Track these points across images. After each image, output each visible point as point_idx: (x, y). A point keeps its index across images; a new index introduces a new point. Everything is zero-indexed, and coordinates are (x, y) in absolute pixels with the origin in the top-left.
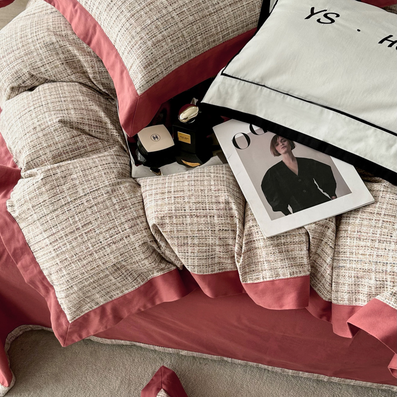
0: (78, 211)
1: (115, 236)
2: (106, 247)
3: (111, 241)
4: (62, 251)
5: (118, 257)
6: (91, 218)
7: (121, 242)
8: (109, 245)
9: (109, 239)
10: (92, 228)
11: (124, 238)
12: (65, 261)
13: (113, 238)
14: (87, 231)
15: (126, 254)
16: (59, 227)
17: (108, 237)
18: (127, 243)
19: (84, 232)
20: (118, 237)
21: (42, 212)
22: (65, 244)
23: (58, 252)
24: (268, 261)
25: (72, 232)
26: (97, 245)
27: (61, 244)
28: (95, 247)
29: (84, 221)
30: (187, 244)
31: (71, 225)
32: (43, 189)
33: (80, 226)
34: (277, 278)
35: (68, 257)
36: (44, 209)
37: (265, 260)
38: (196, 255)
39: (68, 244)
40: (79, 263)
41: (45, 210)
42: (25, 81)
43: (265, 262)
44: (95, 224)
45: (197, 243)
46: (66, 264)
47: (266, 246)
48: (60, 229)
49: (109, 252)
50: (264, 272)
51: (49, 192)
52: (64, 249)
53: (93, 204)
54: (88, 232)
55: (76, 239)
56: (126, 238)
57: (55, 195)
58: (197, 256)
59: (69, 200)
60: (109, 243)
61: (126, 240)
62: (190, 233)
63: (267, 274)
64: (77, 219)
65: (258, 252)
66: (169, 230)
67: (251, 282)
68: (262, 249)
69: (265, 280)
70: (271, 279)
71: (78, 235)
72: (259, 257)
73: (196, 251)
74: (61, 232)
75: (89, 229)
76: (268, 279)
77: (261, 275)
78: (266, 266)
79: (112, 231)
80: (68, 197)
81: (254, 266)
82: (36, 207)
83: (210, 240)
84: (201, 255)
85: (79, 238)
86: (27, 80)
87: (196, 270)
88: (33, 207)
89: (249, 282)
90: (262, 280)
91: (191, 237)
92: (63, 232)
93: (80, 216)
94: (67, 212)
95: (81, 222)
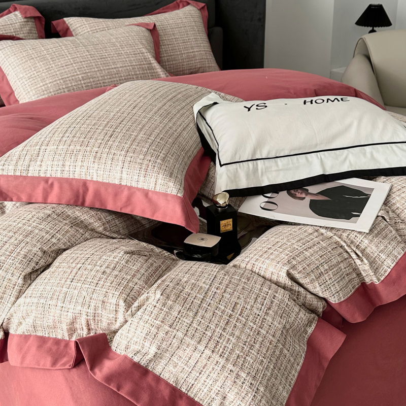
0: (217, 301)
1: (265, 303)
2: (266, 317)
3: (266, 309)
4: (229, 350)
5: (280, 321)
6: (234, 299)
7: (274, 305)
8: (267, 314)
9: (263, 308)
10: (241, 307)
11: (273, 300)
12: (238, 360)
13: (264, 304)
14: (239, 312)
15: (284, 315)
16: (212, 326)
17: (260, 306)
18: (278, 302)
19: (237, 315)
20: (267, 301)
21: (185, 324)
22: (229, 339)
23: (226, 356)
24: (381, 251)
25: (227, 323)
26: (258, 320)
27: (224, 343)
28: (256, 323)
29: (230, 305)
30: (322, 272)
31: (221, 316)
32: (170, 303)
33: (230, 312)
34: (398, 259)
35: (238, 352)
36: (184, 319)
37: (378, 252)
38: (333, 280)
39: (231, 338)
40: (253, 352)
41: (186, 320)
42: (38, 262)
43: (380, 254)
44: (241, 301)
45: (327, 268)
46: (241, 362)
47: (371, 241)
48: (214, 328)
49: (271, 320)
50: (385, 263)
51: (177, 301)
52: (230, 347)
53: (224, 288)
54: (241, 312)
55: (235, 327)
56: (274, 298)
57: (185, 300)
58: (335, 280)
59: (202, 297)
60: (265, 311)
61: (275, 301)
62: (316, 262)
63: (389, 262)
64: (223, 308)
65: (368, 252)
66: (302, 269)
67: (384, 277)
68: (370, 245)
69: (391, 267)
70: (395, 263)
71: (234, 321)
72: (372, 255)
73: (332, 276)
74: (218, 330)
75: (240, 309)
76: (393, 265)
77: (385, 267)
78: (383, 256)
79: (259, 300)
80: (198, 295)
81: (374, 265)
82: (175, 324)
83: (334, 259)
84: (336, 278)
85: (238, 324)
86: (40, 260)
87: (341, 296)
88: (170, 327)
89: (382, 279)
90: (389, 270)
91: (320, 265)
92: (219, 328)
93: (223, 304)
94: (209, 307)
95: (228, 308)
